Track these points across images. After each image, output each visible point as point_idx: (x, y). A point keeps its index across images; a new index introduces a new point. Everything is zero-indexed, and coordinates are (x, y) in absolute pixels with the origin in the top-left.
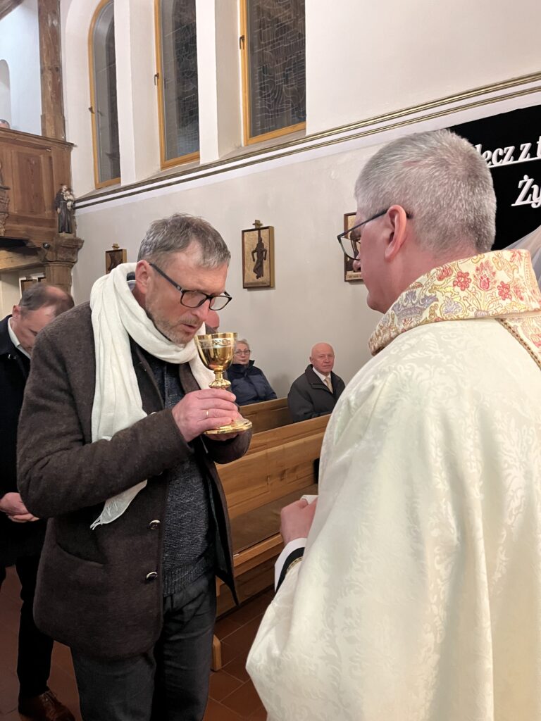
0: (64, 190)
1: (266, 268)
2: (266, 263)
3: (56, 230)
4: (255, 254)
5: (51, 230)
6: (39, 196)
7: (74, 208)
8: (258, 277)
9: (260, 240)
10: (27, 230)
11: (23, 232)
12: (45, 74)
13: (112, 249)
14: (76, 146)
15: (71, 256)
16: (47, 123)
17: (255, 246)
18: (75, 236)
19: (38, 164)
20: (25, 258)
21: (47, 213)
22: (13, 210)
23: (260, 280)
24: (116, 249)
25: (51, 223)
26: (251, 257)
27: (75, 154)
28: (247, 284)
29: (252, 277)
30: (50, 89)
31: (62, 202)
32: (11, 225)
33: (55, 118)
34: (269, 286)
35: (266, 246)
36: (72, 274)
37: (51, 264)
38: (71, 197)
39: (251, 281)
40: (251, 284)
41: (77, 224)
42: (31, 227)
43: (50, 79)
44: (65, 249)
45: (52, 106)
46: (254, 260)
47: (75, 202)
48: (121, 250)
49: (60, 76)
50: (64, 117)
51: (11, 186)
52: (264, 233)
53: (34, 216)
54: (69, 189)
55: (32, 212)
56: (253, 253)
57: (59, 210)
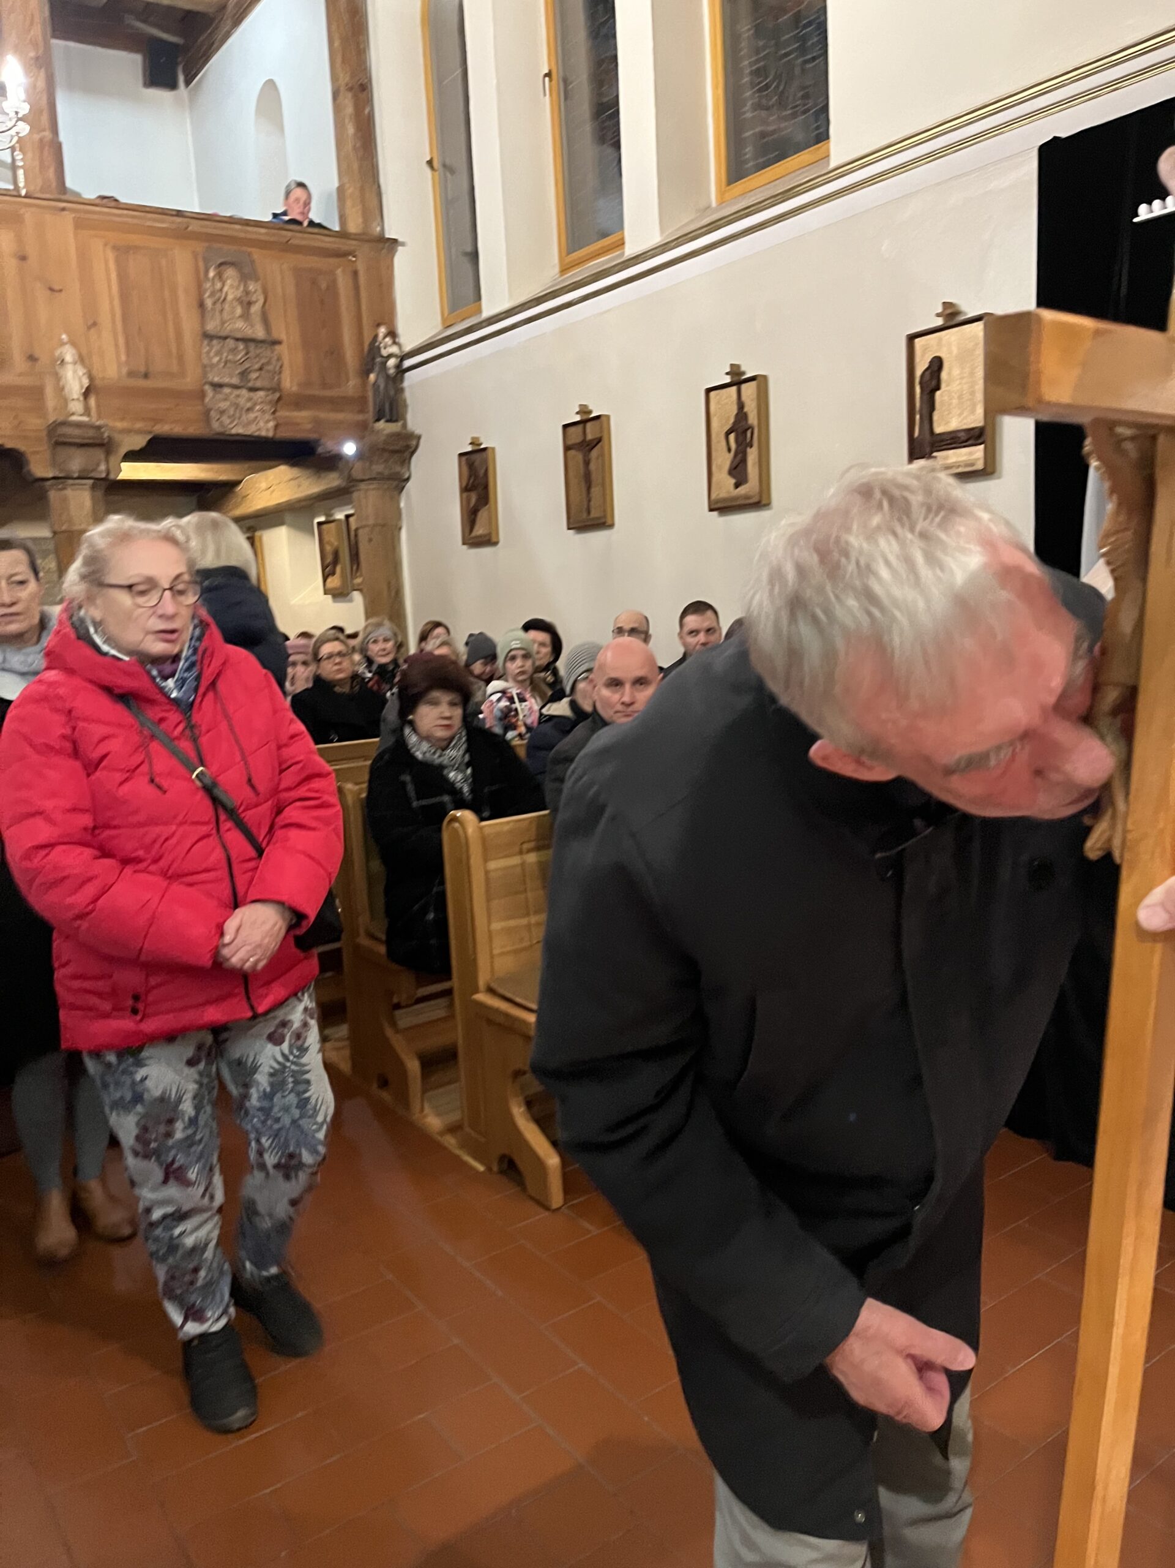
0: (381, 335)
1: (754, 464)
2: (752, 455)
3: (370, 415)
4: (732, 437)
5: (360, 417)
6: (335, 352)
7: (401, 371)
8: (737, 486)
9: (741, 406)
10: (317, 422)
11: (309, 426)
12: (341, 98)
13: (469, 448)
14: (403, 244)
15: (398, 469)
16: (349, 203)
17: (732, 420)
18: (405, 426)
19: (333, 287)
20: (319, 477)
21: (351, 386)
22: (289, 383)
23: (743, 490)
24: (477, 448)
25: (360, 402)
26: (724, 443)
27: (401, 261)
28: (717, 501)
29: (726, 485)
30: (351, 130)
31: (378, 360)
32: (287, 414)
33: (362, 189)
34: (759, 503)
35: (753, 419)
36: (402, 505)
37: (363, 486)
38: (394, 349)
39: (723, 494)
40: (724, 500)
41: (409, 401)
42: (323, 415)
43: (349, 110)
44: (386, 455)
45: (356, 166)
46: (729, 450)
47: (403, 358)
48: (485, 449)
49: (370, 101)
50: (379, 187)
51: (283, 336)
52: (749, 390)
53: (328, 393)
54: (392, 334)
55: (324, 385)
56: (728, 434)
57: (372, 377)
